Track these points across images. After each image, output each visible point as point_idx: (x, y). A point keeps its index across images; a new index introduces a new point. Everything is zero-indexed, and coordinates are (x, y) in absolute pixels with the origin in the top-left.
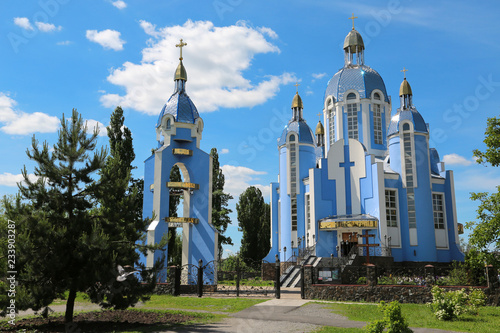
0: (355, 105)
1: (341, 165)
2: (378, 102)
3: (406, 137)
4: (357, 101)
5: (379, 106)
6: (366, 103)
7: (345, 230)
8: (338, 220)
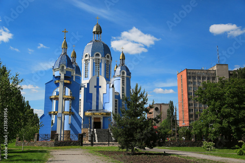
0: (99, 59)
1: (95, 87)
2: (108, 59)
3: (123, 77)
4: (100, 57)
5: (108, 61)
6: (103, 59)
7: (95, 117)
8: (93, 112)
